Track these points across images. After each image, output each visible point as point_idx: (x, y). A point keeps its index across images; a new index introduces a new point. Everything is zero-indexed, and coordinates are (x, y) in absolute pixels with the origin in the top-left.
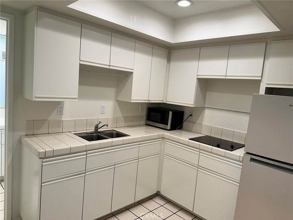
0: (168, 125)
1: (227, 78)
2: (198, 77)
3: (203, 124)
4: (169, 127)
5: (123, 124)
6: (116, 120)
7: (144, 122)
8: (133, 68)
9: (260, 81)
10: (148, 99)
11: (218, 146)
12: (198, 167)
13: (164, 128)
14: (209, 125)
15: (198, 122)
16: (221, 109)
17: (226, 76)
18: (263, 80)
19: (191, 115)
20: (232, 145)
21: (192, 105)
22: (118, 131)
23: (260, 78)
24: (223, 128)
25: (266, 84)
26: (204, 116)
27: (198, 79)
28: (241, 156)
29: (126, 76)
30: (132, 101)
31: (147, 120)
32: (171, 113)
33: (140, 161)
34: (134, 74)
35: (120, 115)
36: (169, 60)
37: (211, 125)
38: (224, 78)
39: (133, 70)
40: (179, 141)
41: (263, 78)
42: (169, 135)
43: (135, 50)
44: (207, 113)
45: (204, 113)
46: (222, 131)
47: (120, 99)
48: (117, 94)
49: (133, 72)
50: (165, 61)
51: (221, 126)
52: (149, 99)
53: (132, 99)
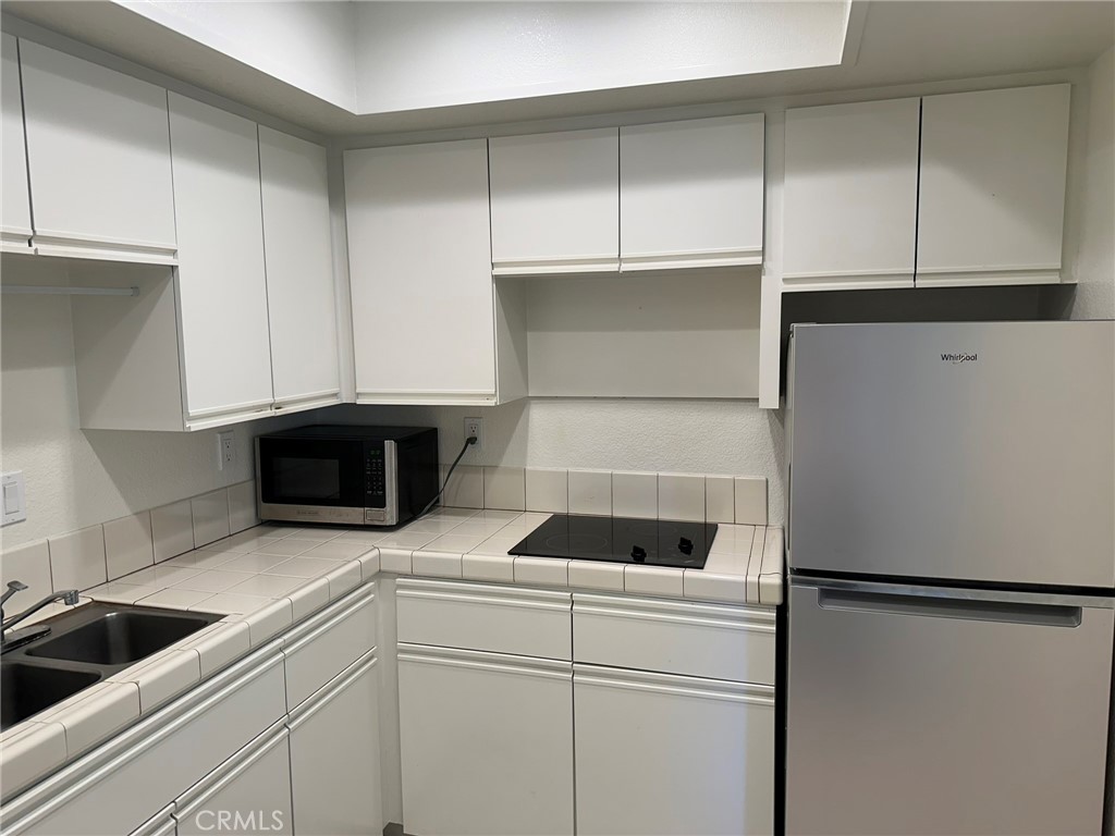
0: (384, 506)
1: (626, 267)
2: (499, 271)
3: (528, 468)
4: (390, 513)
5: (144, 552)
6: (96, 542)
7: (244, 514)
8: (172, 246)
9: (757, 271)
10: (270, 400)
11: (639, 557)
12: (574, 666)
13: (368, 522)
14: (554, 469)
15: (503, 464)
16: (595, 398)
17: (620, 259)
18: (768, 265)
19: (472, 440)
20: (683, 541)
21: (488, 396)
22: (133, 606)
23: (757, 260)
24: (616, 472)
25: (784, 280)
26: (530, 434)
27: (498, 280)
28: (752, 583)
29: (131, 292)
30: (195, 426)
31: (266, 500)
32: (390, 447)
33: (296, 729)
34: (183, 276)
35: (115, 507)
36: (337, 193)
37: (565, 470)
38: (613, 267)
39: (174, 253)
40: (466, 574)
41: (767, 257)
42: (409, 553)
43: (169, 144)
44: (540, 419)
45: (528, 420)
46: (612, 486)
47: (103, 421)
48: (85, 399)
49: (173, 268)
50: (320, 203)
51: (602, 467)
52: (278, 399)
53: (192, 412)
